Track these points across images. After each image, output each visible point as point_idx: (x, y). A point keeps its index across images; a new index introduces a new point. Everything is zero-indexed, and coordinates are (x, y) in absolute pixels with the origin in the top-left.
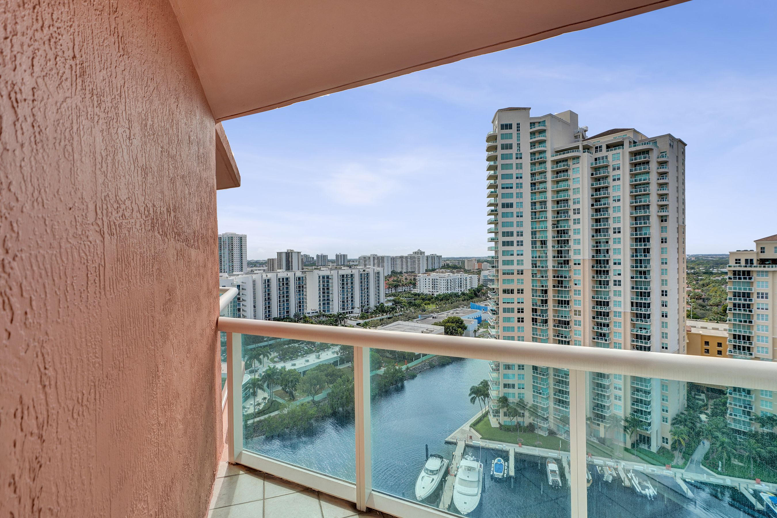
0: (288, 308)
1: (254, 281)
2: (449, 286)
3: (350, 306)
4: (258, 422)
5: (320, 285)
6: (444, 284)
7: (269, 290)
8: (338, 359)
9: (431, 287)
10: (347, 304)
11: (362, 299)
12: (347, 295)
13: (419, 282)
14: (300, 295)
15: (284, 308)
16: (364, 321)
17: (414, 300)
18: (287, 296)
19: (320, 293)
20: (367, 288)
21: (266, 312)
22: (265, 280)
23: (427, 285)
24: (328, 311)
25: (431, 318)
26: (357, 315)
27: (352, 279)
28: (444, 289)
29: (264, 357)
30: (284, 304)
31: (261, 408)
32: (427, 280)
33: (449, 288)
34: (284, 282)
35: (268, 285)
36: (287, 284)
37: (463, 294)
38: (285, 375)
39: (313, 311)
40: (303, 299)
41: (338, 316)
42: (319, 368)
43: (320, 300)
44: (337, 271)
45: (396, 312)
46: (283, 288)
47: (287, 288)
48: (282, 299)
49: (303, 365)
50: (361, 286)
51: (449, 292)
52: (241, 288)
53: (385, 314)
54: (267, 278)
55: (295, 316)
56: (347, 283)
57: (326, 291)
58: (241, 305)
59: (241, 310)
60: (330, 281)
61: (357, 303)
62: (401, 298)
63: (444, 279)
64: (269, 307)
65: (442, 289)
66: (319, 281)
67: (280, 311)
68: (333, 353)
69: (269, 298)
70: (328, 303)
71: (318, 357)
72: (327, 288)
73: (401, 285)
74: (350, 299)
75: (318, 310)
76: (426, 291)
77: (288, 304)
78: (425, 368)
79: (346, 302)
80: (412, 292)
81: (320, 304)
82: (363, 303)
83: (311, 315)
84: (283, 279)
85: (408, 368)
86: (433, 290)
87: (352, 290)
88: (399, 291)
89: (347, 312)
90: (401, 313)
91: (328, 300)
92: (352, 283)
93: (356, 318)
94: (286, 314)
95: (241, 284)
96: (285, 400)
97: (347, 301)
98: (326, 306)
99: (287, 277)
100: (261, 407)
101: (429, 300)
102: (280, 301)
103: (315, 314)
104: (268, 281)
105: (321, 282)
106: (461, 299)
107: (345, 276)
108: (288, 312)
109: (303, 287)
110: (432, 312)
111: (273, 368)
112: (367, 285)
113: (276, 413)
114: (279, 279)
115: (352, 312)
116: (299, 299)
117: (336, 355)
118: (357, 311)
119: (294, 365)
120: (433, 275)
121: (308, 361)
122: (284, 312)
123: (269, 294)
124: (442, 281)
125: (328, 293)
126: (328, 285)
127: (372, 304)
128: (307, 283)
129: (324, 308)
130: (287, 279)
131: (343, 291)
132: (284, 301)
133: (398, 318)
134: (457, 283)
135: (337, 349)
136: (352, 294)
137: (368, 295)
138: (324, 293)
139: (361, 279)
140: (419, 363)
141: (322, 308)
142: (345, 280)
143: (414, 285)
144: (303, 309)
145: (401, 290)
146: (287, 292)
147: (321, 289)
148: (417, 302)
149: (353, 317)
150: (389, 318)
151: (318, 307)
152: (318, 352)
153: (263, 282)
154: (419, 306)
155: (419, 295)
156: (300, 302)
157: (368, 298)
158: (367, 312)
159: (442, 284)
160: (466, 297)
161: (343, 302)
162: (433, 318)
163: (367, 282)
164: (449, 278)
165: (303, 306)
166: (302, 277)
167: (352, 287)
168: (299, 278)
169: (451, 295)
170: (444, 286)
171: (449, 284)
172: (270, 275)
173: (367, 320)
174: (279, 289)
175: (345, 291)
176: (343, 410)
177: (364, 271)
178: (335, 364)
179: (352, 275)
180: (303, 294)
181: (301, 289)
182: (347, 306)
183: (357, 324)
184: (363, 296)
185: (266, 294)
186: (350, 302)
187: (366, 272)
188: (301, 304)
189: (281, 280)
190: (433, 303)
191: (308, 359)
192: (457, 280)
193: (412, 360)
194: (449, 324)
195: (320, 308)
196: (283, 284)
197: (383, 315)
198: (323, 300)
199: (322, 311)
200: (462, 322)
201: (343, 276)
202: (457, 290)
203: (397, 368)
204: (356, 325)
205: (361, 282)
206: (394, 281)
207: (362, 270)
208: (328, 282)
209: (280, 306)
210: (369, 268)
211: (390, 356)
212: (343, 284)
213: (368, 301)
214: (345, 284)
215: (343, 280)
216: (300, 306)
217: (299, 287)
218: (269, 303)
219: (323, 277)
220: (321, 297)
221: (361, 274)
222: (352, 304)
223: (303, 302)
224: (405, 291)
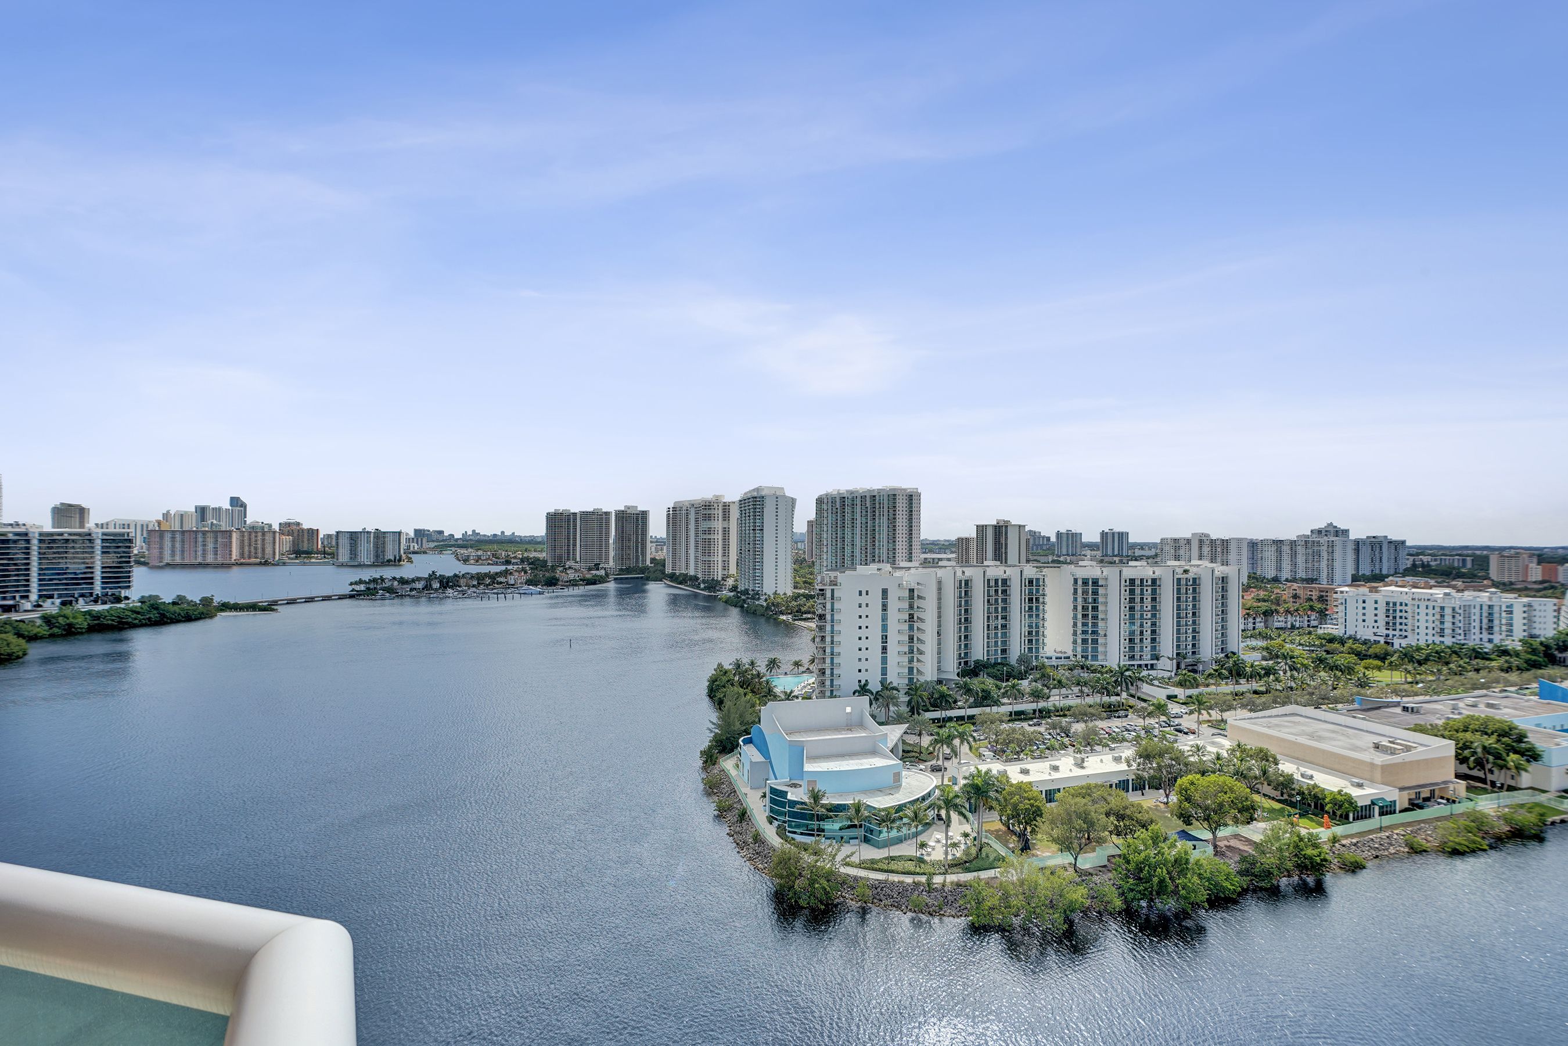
0: (1004, 643)
1: (940, 583)
2: (1448, 625)
3: (1147, 650)
4: (952, 883)
5: (1075, 599)
6: (1430, 618)
7: (966, 602)
8: (1131, 777)
9: (1382, 623)
10: (1142, 648)
11: (1178, 639)
12: (1142, 625)
13: (1341, 608)
14: (1030, 616)
15: (996, 642)
16: (1190, 692)
17: (1328, 652)
18: (1004, 618)
19: (1075, 617)
20: (1194, 614)
21: (960, 645)
22: (961, 581)
23: (1370, 618)
24: (1095, 658)
25: (1398, 710)
26: (1167, 675)
27: (1154, 592)
28: (1430, 631)
29: (962, 742)
30: (996, 634)
31: (958, 855)
32: (1370, 605)
33: (1448, 631)
34: (999, 589)
35: (966, 593)
36: (1004, 592)
37: (1505, 652)
38: (1011, 794)
39: (1059, 655)
40: (1037, 627)
41: (1122, 674)
42: (1086, 791)
43: (1075, 634)
44: (1117, 570)
45: (1277, 680)
46: (996, 600)
47: (1004, 601)
48: (993, 623)
49: (1047, 777)
50: (1179, 607)
51: (1448, 641)
52: (916, 595)
53: (1243, 681)
54: (964, 578)
55: (1020, 660)
56: (1142, 599)
57: (1090, 613)
58: (915, 628)
59: (915, 639)
60: (1101, 591)
61: (1167, 646)
62: (1287, 646)
63: (1431, 604)
64: (966, 637)
65: (1422, 631)
66: (1075, 591)
67: (988, 647)
68: (1117, 760)
69: (966, 619)
70: (1095, 641)
71: (1080, 765)
72: (1093, 608)
73: (1281, 610)
74: (1147, 634)
75: (1070, 653)
76: (1365, 633)
77: (1004, 635)
78: (1392, 850)
79: (1137, 641)
80: (1320, 632)
81: (1075, 642)
82: (1183, 647)
83: (1054, 662)
84: (996, 581)
85: (1335, 840)
86: (1391, 632)
87: (1154, 616)
88: (1277, 624)
89: (1140, 666)
90: (1293, 685)
91: (1094, 632)
92: (1154, 599)
93: (1165, 682)
94: (1000, 656)
95: (916, 587)
96: (1009, 848)
97: (1141, 640)
98: (1090, 646)
99: (1005, 576)
100: (959, 853)
101: (1382, 658)
102: (988, 626)
103: (1063, 662)
104: (967, 582)
105: (1080, 591)
106: (1494, 664)
107: (1138, 582)
108: (1004, 651)
109: (1037, 600)
110: (1396, 692)
111: (987, 773)
112: (1194, 606)
113: (991, 873)
114: (989, 580)
115: (1152, 665)
116: (1030, 626)
117: (1123, 767)
118: (1166, 666)
119: (1025, 772)
120: (1390, 591)
121: (1056, 768)
122: (996, 651)
123: (966, 611)
124: (1423, 610)
125: (1095, 617)
126: (1095, 600)
127: (1208, 650)
128: (1047, 591)
129: (1084, 650)
130: (1005, 582)
131: (1132, 617)
132: (996, 628)
133: (1288, 697)
134: (1477, 617)
135: (1128, 752)
136: (1154, 624)
137: (1194, 631)
138: (1085, 616)
139: (1179, 590)
140: (1371, 832)
141: (1079, 649)
142: (1138, 591)
143: (1323, 615)
144: (1037, 649)
145: (1282, 625)
146: (1004, 609)
147: (1080, 608)
148: (1343, 659)
149: (1155, 679)
150: (1255, 692)
151: (1071, 647)
152: (1080, 752)
153: (957, 584)
154: (1349, 670)
155: (1342, 642)
156: (1030, 633)
157: (1194, 637)
158: (1195, 671)
159: (1422, 617)
160: (1515, 662)
161: (1130, 640)
162: (1405, 709)
163: (1194, 598)
164: (1448, 605)
165: (1037, 640)
166: (1038, 580)
167: (1154, 608)
168: (1031, 582)
169: (1456, 651)
170: (1431, 625)
171: (1448, 618)
172: (969, 572)
173: (1194, 692)
174: (988, 601)
175: (1137, 615)
176: (1150, 907)
177: (1186, 571)
178: (1123, 785)
179: (1154, 581)
180: (1037, 616)
181: (1034, 605)
182: (1142, 650)
183: (1169, 697)
184: (1183, 629)
185: (960, 610)
186: (1147, 642)
187: (1191, 575)
188: (1034, 636)
189: (992, 583)
190: (1393, 667)
191: (1054, 763)
192: (1477, 611)
193: (1344, 819)
194: (1468, 736)
195: (1074, 650)
196: (996, 591)
197: (1238, 683)
198: (1084, 632)
199: (1079, 656)
200: (1521, 738)
201: (1132, 581)
202: (1477, 637)
203: (1303, 832)
204: (1164, 698)
205: (1179, 599)
206: (1259, 600)
207: (1180, 571)
208: (1095, 593)
209: (988, 638)
210: (1198, 566)
211: (1276, 794)
212: (1132, 600)
213: (1194, 645)
214: (1138, 600)
215: (1132, 592)
216: (1030, 641)
217: (1031, 600)
218: (966, 628)
219: (1085, 582)
220: (1079, 625)
221: (1179, 580)
222: (1154, 648)
223: (1037, 633)
224: (1293, 627)
